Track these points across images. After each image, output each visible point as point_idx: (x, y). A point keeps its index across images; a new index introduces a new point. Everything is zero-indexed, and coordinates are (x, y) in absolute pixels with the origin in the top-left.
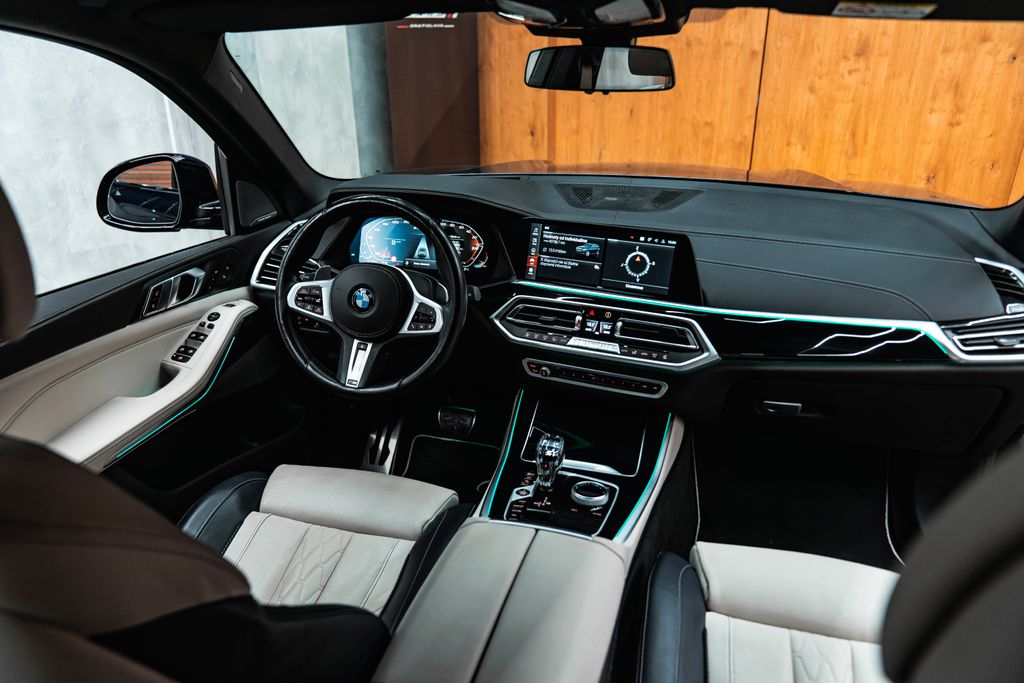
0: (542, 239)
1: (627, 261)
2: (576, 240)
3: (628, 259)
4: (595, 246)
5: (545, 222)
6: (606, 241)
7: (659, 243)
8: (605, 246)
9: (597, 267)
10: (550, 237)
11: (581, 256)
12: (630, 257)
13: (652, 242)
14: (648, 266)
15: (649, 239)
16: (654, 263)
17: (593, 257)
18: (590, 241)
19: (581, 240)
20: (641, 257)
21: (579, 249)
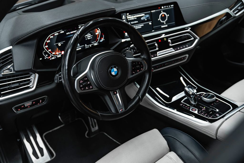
0: (127, 19)
1: (160, 18)
2: (140, 15)
3: (160, 17)
4: (148, 16)
5: (126, 12)
6: (151, 12)
7: (168, 7)
8: (151, 14)
9: (150, 24)
10: (130, 17)
11: (144, 21)
12: (160, 15)
13: (166, 7)
14: (167, 17)
15: (165, 7)
16: (168, 15)
17: (148, 20)
18: (145, 14)
19: (142, 15)
20: (164, 14)
21: (142, 19)
